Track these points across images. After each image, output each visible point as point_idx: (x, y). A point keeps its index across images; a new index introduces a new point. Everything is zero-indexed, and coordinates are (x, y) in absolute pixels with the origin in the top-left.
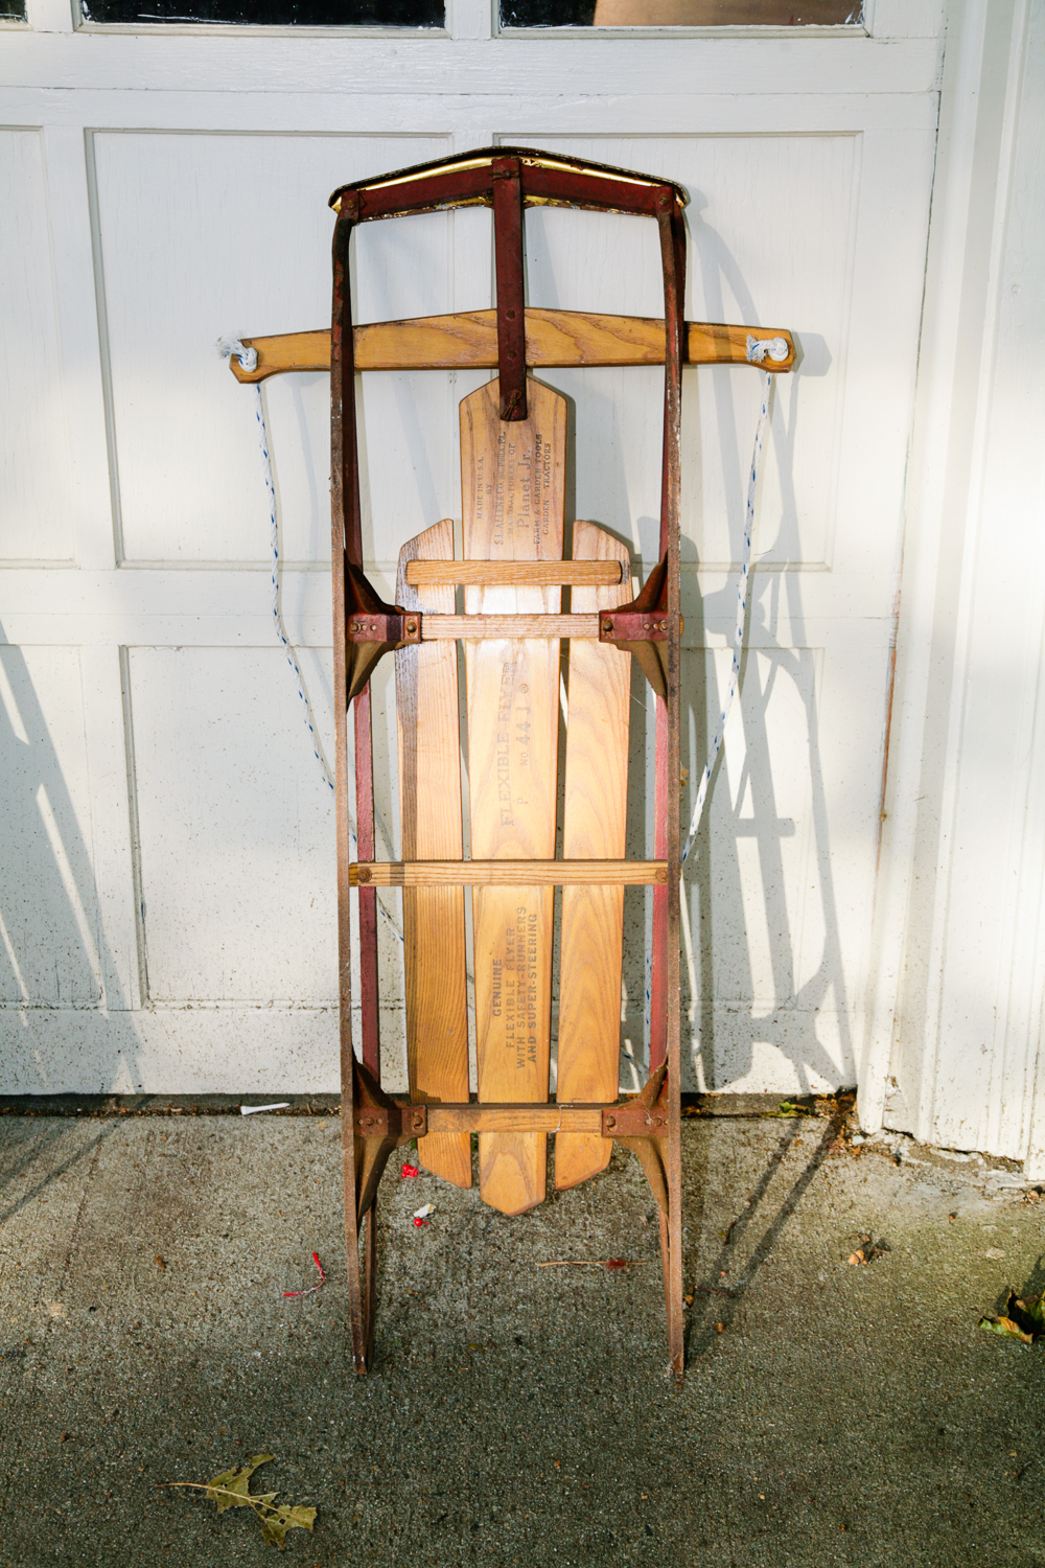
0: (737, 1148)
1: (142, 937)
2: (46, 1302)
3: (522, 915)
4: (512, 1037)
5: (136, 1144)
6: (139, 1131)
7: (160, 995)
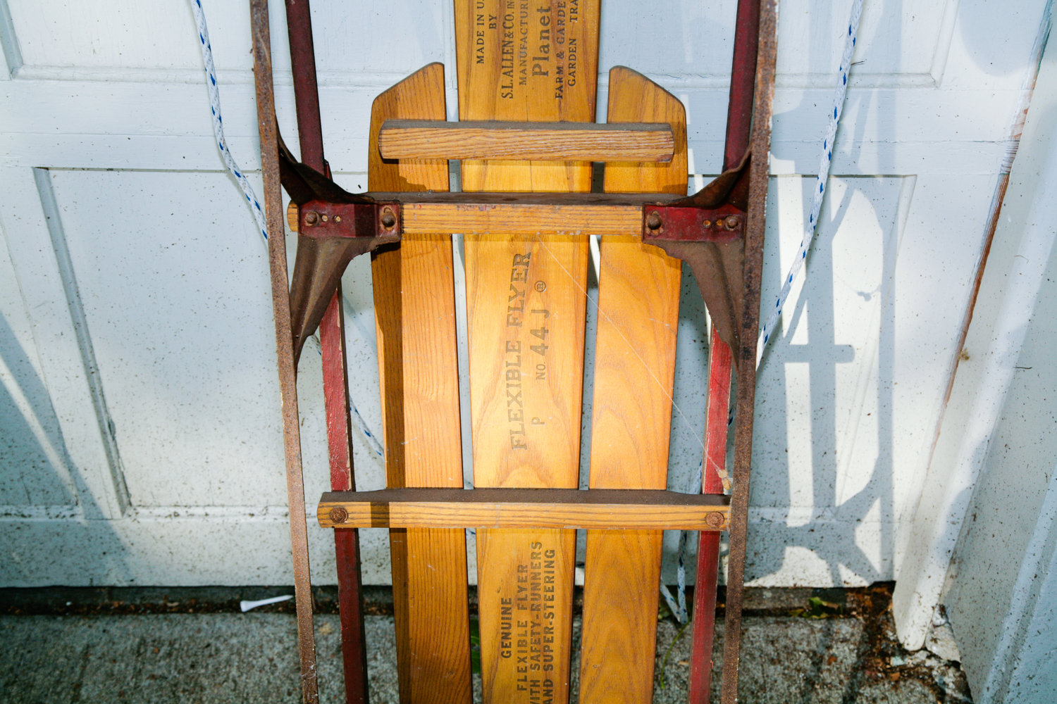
0: (766, 665)
1: (114, 454)
3: (536, 550)
4: (525, 680)
5: (125, 658)
6: (129, 639)
7: (142, 504)
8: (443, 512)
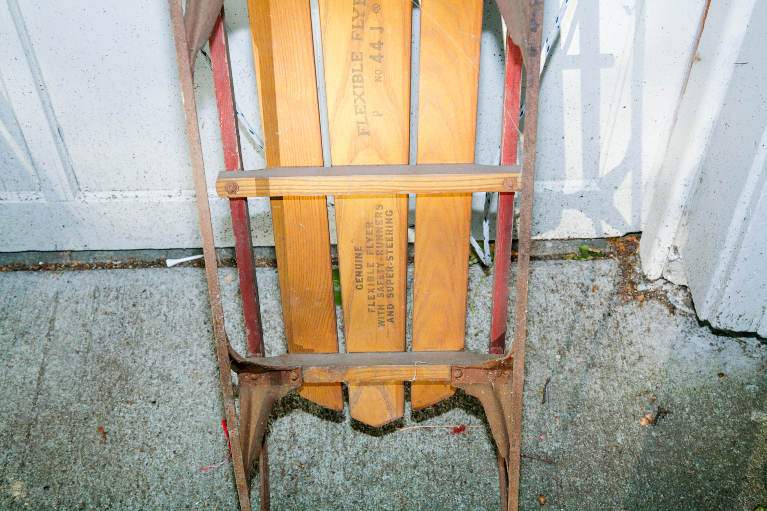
0: (548, 294)
1: (64, 152)
2: (11, 479)
3: (379, 211)
4: (374, 305)
5: (85, 301)
6: (87, 287)
7: (88, 189)
8: (309, 183)
